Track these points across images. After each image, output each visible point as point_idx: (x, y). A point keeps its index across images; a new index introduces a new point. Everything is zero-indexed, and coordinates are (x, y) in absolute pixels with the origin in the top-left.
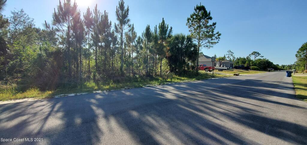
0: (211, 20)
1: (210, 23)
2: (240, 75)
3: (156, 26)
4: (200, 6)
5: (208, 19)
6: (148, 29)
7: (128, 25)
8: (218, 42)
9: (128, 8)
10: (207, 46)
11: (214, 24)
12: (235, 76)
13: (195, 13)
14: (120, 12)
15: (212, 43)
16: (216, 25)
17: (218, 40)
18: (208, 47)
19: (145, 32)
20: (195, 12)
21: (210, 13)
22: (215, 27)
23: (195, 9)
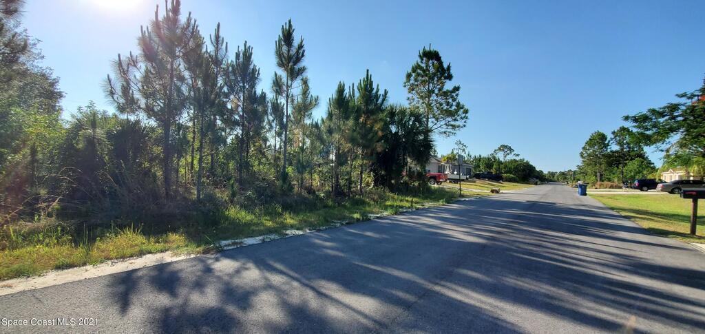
0: (450, 80)
1: (449, 86)
2: (501, 191)
3: (353, 84)
4: (428, 49)
5: (446, 78)
6: (341, 90)
7: (302, 79)
8: (464, 126)
9: (302, 43)
10: (445, 133)
11: (457, 89)
12: (494, 194)
13: (420, 64)
14: (285, 48)
15: (454, 127)
16: (460, 92)
17: (465, 122)
18: (448, 133)
19: (335, 96)
20: (419, 60)
21: (449, 67)
22: (457, 95)
23: (420, 56)
